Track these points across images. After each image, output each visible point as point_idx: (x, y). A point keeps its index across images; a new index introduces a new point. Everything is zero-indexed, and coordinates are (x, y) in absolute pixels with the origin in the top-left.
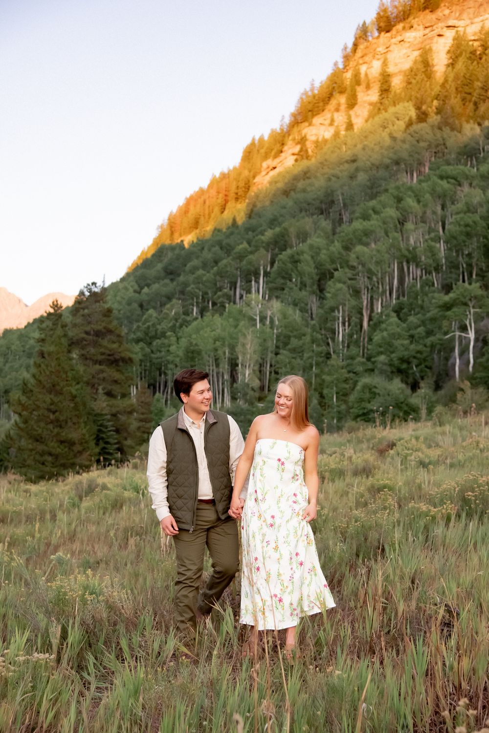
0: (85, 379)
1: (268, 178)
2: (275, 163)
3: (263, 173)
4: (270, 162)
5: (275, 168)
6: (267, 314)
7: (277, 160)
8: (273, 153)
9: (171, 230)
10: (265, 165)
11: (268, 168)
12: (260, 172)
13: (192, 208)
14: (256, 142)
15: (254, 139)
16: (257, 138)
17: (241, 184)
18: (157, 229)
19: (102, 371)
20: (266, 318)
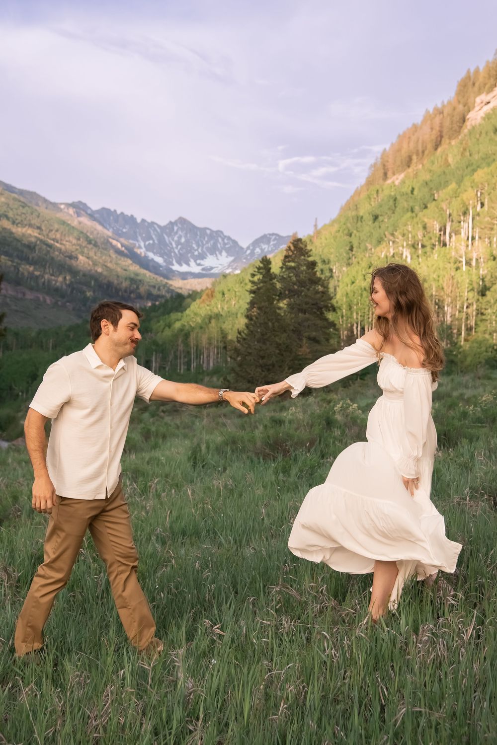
0: (292, 328)
1: (482, 114)
2: (488, 98)
3: (477, 108)
4: (483, 97)
5: (489, 103)
6: (472, 257)
7: (491, 95)
8: (487, 87)
9: (384, 169)
10: (478, 100)
11: (482, 103)
12: (474, 107)
13: (405, 145)
14: (471, 74)
15: (468, 72)
16: (472, 70)
17: (457, 118)
18: (370, 168)
19: (308, 320)
20: (471, 260)
